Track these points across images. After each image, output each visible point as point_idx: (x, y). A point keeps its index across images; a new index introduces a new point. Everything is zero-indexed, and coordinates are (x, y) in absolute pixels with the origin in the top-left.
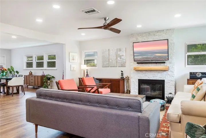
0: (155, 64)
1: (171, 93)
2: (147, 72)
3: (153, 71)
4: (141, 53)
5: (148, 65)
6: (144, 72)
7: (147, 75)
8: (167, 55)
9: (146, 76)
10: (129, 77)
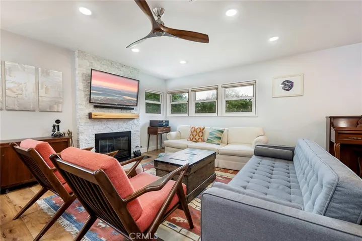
0: (120, 110)
1: (137, 147)
2: (109, 121)
3: (118, 120)
4: (104, 91)
5: (110, 110)
6: (105, 122)
7: (110, 126)
8: (135, 99)
9: (108, 127)
10: (71, 133)
